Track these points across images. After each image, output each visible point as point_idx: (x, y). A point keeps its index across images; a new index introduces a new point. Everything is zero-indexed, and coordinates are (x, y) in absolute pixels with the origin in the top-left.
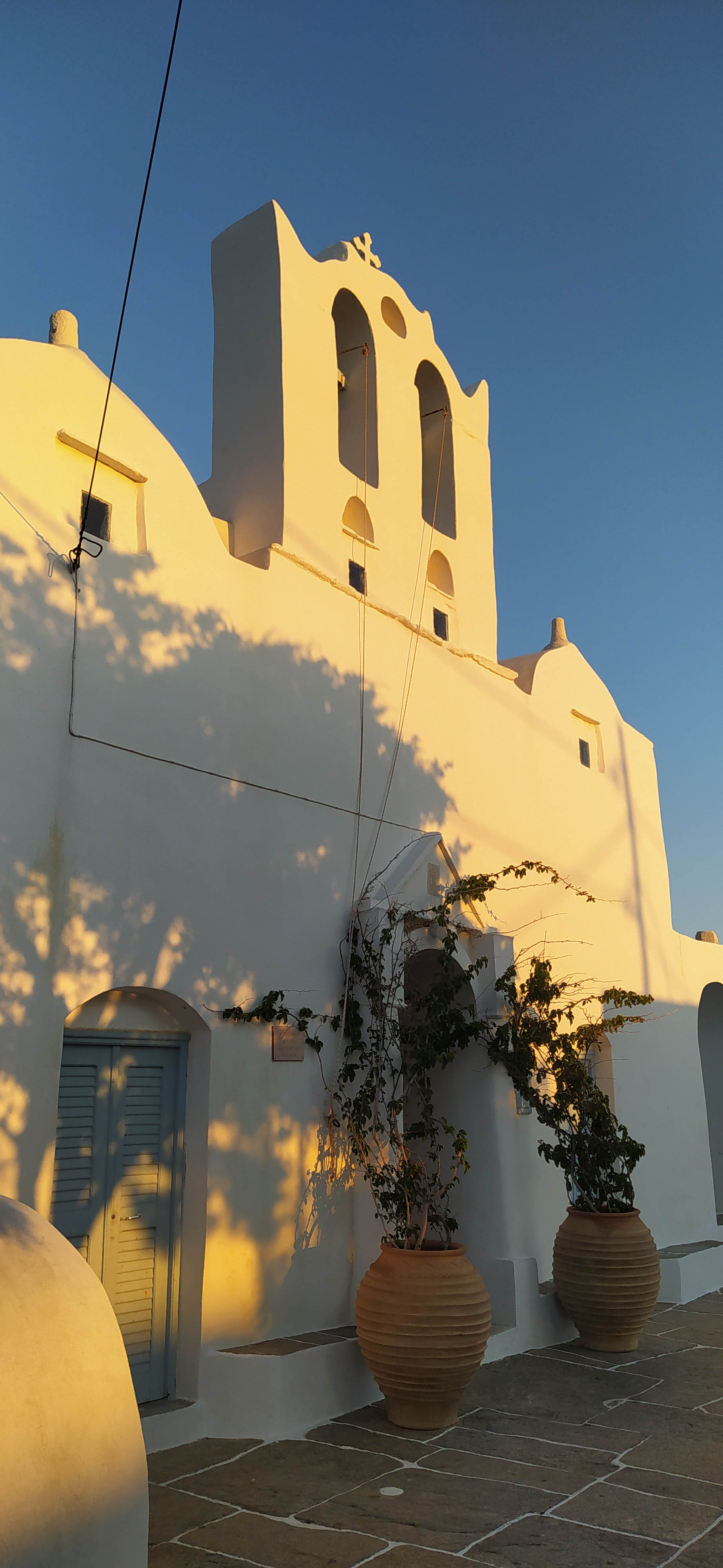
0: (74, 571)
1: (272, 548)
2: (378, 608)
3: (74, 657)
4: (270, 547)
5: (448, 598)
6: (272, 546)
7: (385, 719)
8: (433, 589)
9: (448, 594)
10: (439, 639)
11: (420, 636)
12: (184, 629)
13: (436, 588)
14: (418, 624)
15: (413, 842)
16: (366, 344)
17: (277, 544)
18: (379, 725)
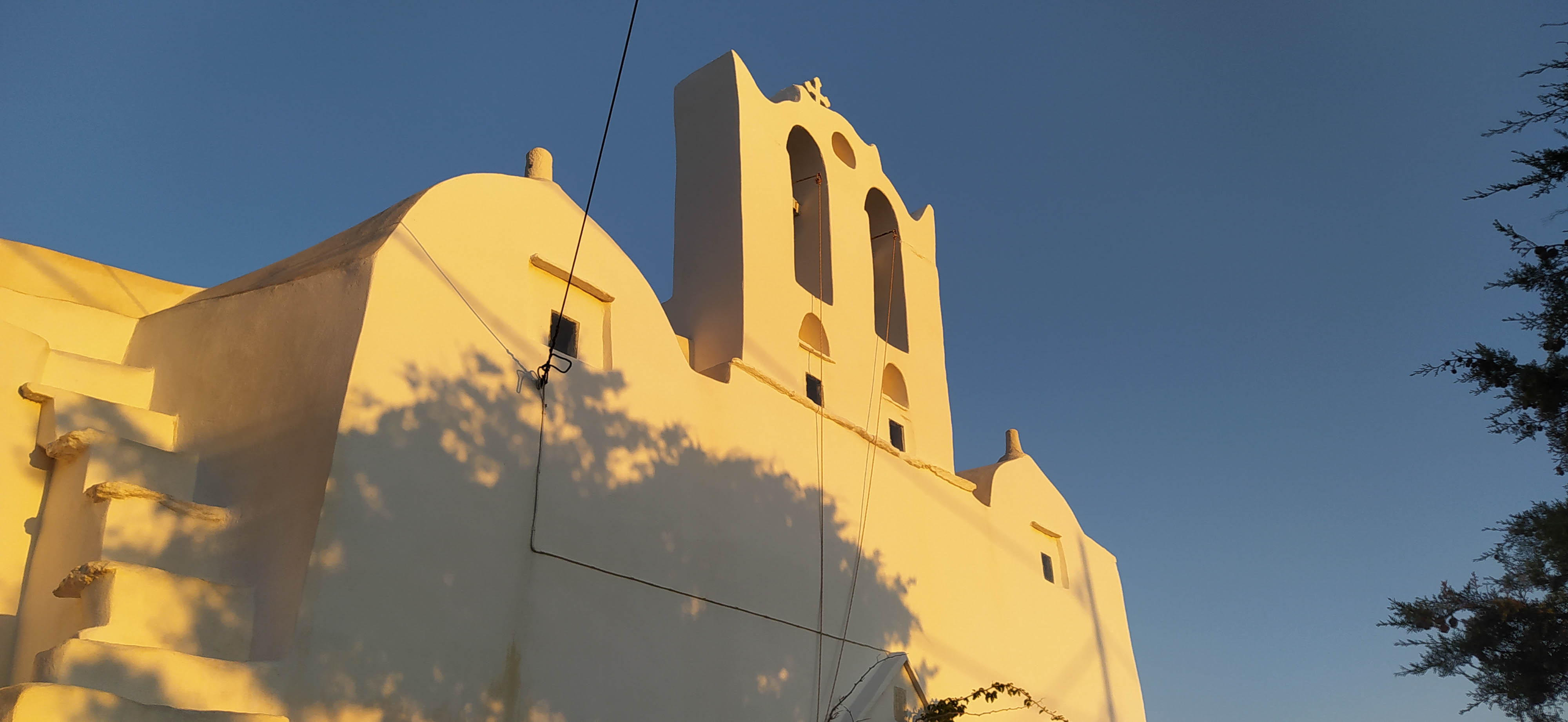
0: (541, 387)
1: (733, 362)
2: (835, 420)
3: (538, 471)
4: (731, 361)
5: (903, 409)
6: (733, 360)
7: (846, 534)
8: (889, 401)
9: (903, 406)
10: (897, 450)
11: (877, 447)
12: (650, 444)
13: (890, 399)
14: (875, 435)
15: (878, 662)
16: (819, 173)
17: (737, 359)
18: (839, 540)
